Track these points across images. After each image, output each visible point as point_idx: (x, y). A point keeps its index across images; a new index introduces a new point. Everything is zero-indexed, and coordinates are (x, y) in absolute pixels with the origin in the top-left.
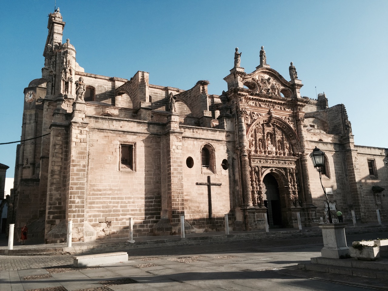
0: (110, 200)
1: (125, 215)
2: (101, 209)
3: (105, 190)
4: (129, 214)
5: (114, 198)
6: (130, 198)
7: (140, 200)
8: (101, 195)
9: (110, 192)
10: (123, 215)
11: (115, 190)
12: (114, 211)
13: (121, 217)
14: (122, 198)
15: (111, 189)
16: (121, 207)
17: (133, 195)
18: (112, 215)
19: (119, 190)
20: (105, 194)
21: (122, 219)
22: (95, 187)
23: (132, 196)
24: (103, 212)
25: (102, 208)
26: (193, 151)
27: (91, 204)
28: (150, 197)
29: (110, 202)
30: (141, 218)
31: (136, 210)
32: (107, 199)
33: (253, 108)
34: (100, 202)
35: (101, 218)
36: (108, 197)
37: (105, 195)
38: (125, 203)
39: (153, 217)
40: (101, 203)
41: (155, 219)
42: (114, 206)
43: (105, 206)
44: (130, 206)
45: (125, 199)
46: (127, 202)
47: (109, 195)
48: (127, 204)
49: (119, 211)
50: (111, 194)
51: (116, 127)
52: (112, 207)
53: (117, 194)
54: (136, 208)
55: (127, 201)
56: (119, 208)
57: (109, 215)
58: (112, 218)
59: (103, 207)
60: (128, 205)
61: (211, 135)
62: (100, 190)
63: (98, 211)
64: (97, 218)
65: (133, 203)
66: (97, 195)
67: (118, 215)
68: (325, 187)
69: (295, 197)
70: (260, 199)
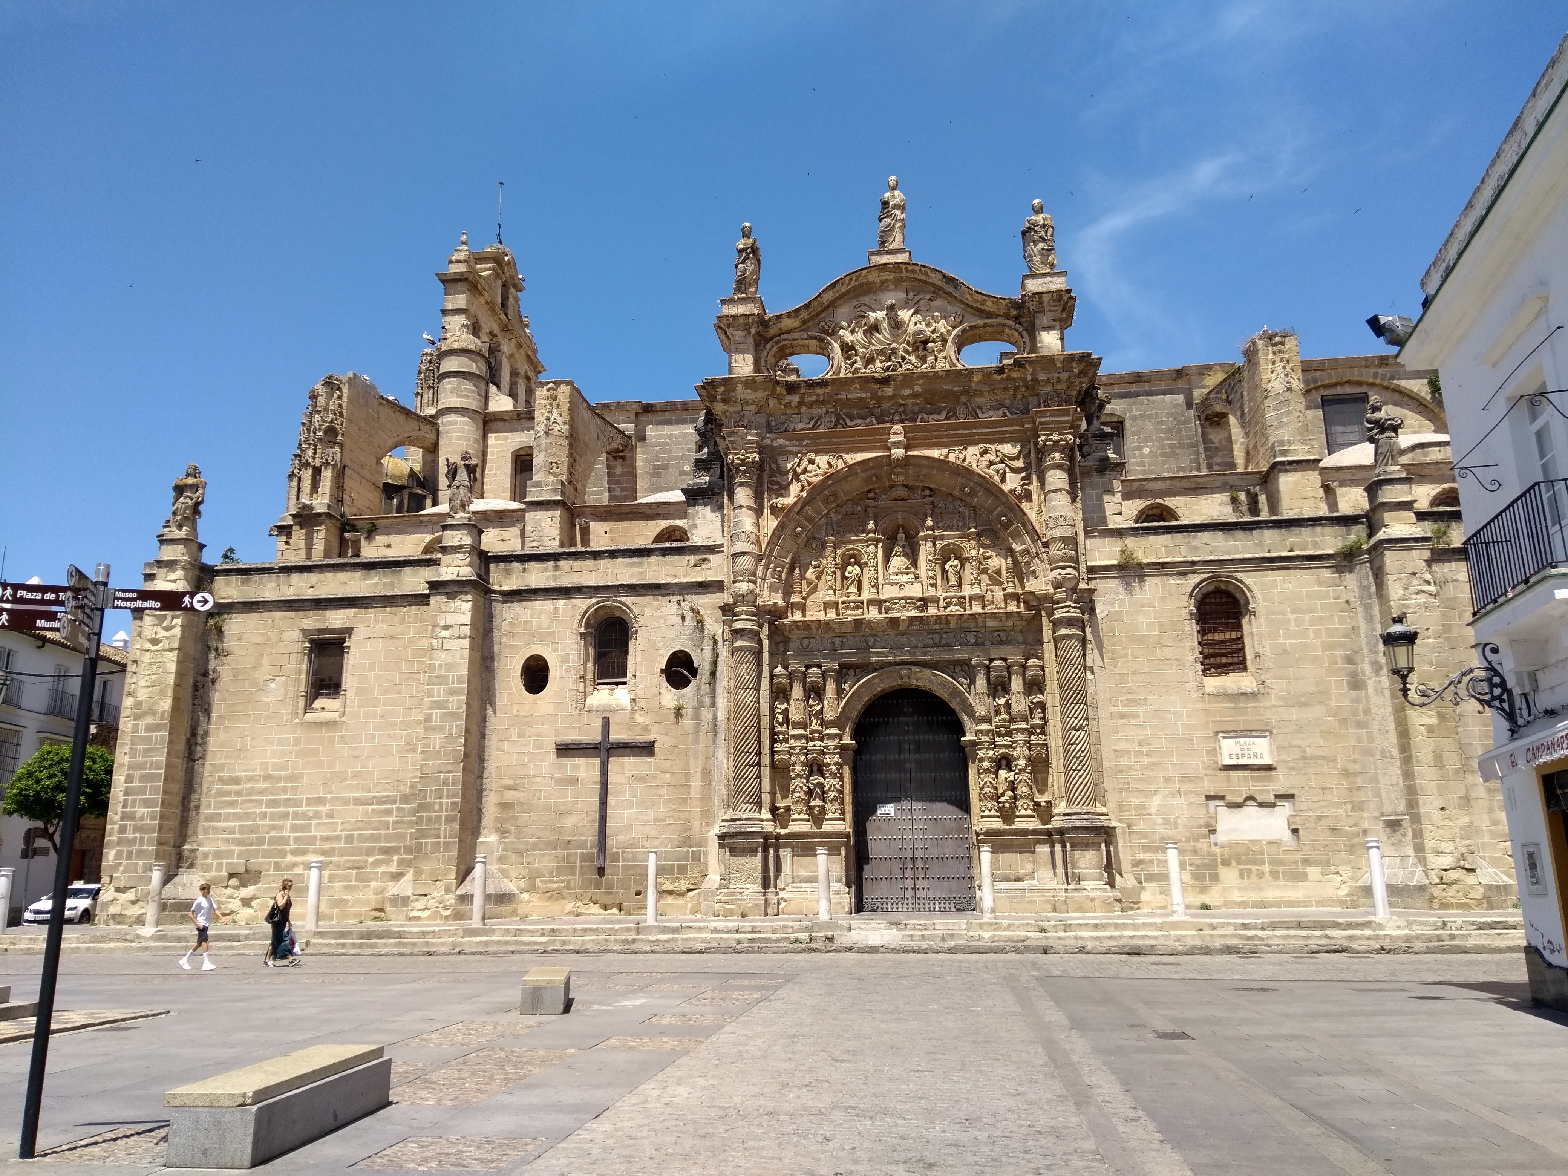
0: (264, 810)
1: (304, 852)
2: (238, 836)
3: (251, 779)
4: (315, 852)
5: (275, 803)
6: (320, 801)
7: (352, 807)
8: (238, 793)
9: (261, 785)
10: (295, 853)
11: (279, 778)
12: (272, 841)
13: (290, 858)
14: (297, 803)
15: (267, 778)
16: (294, 828)
17: (331, 793)
18: (267, 854)
19: (292, 778)
20: (250, 792)
21: (295, 865)
22: (223, 770)
23: (328, 796)
24: (240, 842)
25: (240, 833)
26: (550, 634)
27: (212, 821)
28: (384, 797)
29: (264, 816)
30: (349, 865)
31: (338, 838)
32: (256, 807)
34: (234, 814)
35: (236, 860)
36: (257, 801)
37: (249, 795)
38: (305, 816)
39: (388, 862)
40: (238, 817)
41: (393, 868)
42: (273, 828)
43: (248, 826)
44: (319, 824)
45: (308, 805)
46: (311, 814)
47: (261, 792)
48: (310, 819)
49: (285, 841)
50: (266, 789)
51: (298, 588)
52: (266, 828)
53: (285, 790)
54: (338, 833)
55: (310, 810)
56: (286, 833)
57: (256, 853)
58: (262, 863)
59: (242, 830)
60: (314, 822)
61: (626, 570)
62: (236, 781)
63: (227, 840)
64: (224, 861)
65: (330, 815)
66: (228, 794)
67: (283, 853)
68: (1217, 733)
69: (1013, 782)
70: (824, 792)
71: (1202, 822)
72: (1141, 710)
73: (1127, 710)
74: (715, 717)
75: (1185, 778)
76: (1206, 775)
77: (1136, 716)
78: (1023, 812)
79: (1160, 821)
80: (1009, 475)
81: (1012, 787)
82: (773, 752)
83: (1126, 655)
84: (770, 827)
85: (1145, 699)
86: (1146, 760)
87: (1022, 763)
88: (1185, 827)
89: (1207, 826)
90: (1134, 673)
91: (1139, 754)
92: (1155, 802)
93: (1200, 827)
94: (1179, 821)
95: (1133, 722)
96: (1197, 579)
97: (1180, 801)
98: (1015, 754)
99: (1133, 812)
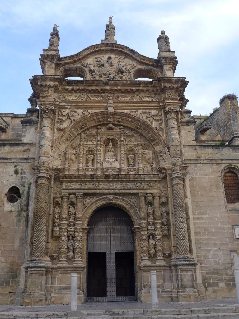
33: (74, 104)
68: (233, 226)
69: (155, 245)
70: (74, 249)
71: (229, 262)
72: (204, 216)
73: (199, 216)
74: (28, 215)
75: (222, 244)
76: (230, 242)
77: (203, 218)
78: (159, 258)
79: (213, 261)
80: (154, 122)
81: (155, 247)
82: (53, 231)
83: (198, 194)
84: (49, 264)
85: (206, 212)
86: (207, 236)
87: (159, 237)
88: (222, 264)
89: (231, 263)
90: (201, 202)
91: (204, 234)
92: (211, 253)
93: (228, 264)
94: (220, 261)
95: (202, 221)
96: (223, 166)
97: (220, 253)
98: (156, 234)
99: (202, 258)
